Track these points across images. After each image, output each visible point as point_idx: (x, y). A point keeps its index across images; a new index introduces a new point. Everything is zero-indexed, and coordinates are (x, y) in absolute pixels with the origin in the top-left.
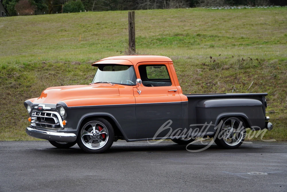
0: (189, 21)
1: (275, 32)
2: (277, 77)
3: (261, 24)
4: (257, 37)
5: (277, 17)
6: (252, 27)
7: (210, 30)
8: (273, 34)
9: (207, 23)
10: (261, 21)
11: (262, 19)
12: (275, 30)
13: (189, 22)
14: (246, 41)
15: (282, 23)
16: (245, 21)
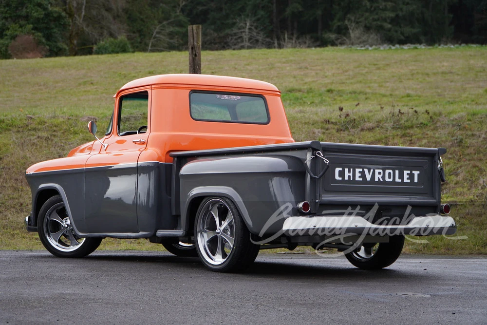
0: (315, 68)
1: (467, 86)
2: (464, 142)
3: (443, 73)
4: (435, 94)
5: (472, 62)
6: (427, 79)
7: (351, 83)
8: (464, 90)
9: (346, 71)
10: (444, 68)
11: (445, 64)
12: (468, 84)
13: (314, 70)
14: (414, 100)
15: (481, 72)
16: (415, 68)
